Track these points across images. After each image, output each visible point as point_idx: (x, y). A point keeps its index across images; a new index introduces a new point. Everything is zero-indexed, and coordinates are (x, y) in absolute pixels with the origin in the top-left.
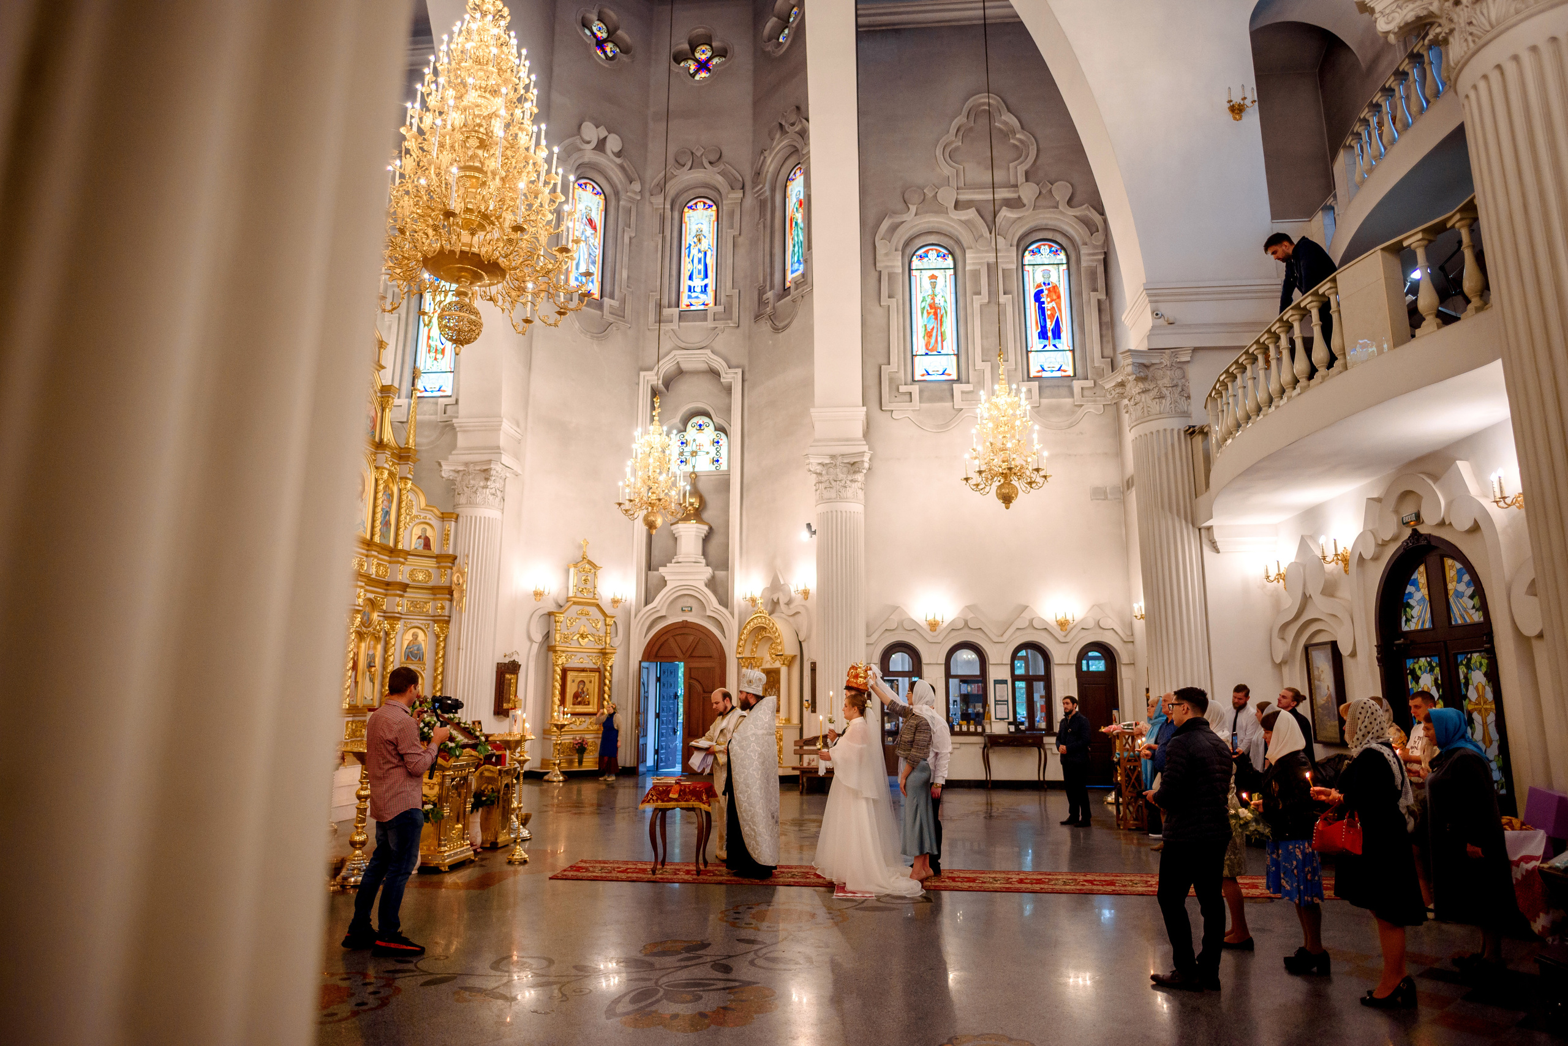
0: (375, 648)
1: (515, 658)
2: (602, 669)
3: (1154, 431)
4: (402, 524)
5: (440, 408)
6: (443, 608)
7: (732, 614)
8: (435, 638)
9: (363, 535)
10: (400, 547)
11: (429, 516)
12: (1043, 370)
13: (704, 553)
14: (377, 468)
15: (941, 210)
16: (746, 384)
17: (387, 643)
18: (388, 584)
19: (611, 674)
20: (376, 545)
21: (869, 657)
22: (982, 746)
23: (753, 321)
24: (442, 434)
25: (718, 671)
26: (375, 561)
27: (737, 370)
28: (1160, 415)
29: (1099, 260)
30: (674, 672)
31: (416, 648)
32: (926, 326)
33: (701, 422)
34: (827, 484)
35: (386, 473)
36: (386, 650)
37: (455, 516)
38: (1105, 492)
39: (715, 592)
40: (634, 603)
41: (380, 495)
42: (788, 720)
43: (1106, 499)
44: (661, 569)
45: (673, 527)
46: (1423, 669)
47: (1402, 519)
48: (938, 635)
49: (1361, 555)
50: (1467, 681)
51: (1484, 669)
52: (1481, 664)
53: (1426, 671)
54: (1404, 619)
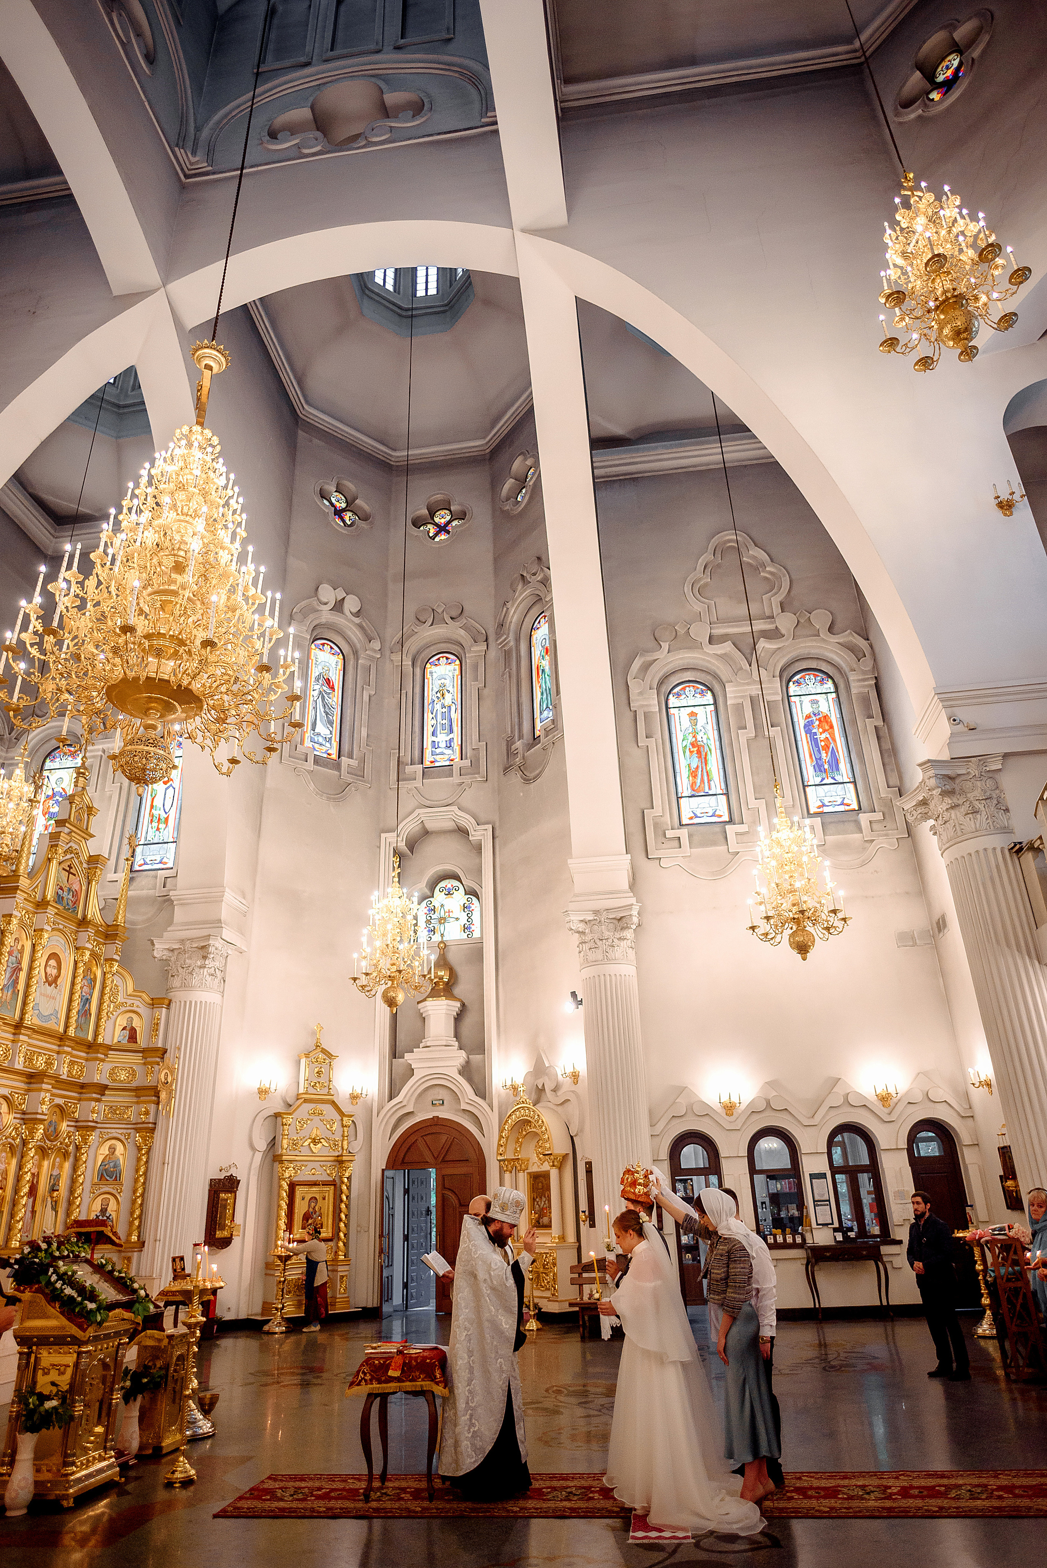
0: (61, 1167)
1: (234, 1172)
2: (338, 1181)
3: (973, 852)
4: (104, 1013)
5: (160, 882)
6: (147, 1113)
7: (491, 1106)
8: (136, 1151)
9: (56, 1027)
10: (100, 1040)
11: (136, 1003)
12: (824, 805)
13: (457, 1035)
14: (77, 949)
15: (695, 645)
16: (497, 841)
17: (77, 1159)
18: (83, 1086)
19: (349, 1188)
20: (71, 1039)
21: (655, 1151)
22: (805, 1262)
23: (502, 773)
24: (160, 910)
25: (476, 1178)
26: (68, 1059)
27: (486, 827)
28: (977, 833)
29: (870, 686)
30: (426, 1182)
31: (112, 1165)
32: (689, 765)
33: (449, 886)
34: (592, 944)
35: (88, 953)
36: (75, 1169)
37: (167, 1002)
38: (913, 938)
39: (470, 1080)
40: (376, 1098)
41: (79, 979)
42: (563, 1238)
43: (914, 945)
44: (407, 1056)
45: (420, 1006)
48: (736, 1120)
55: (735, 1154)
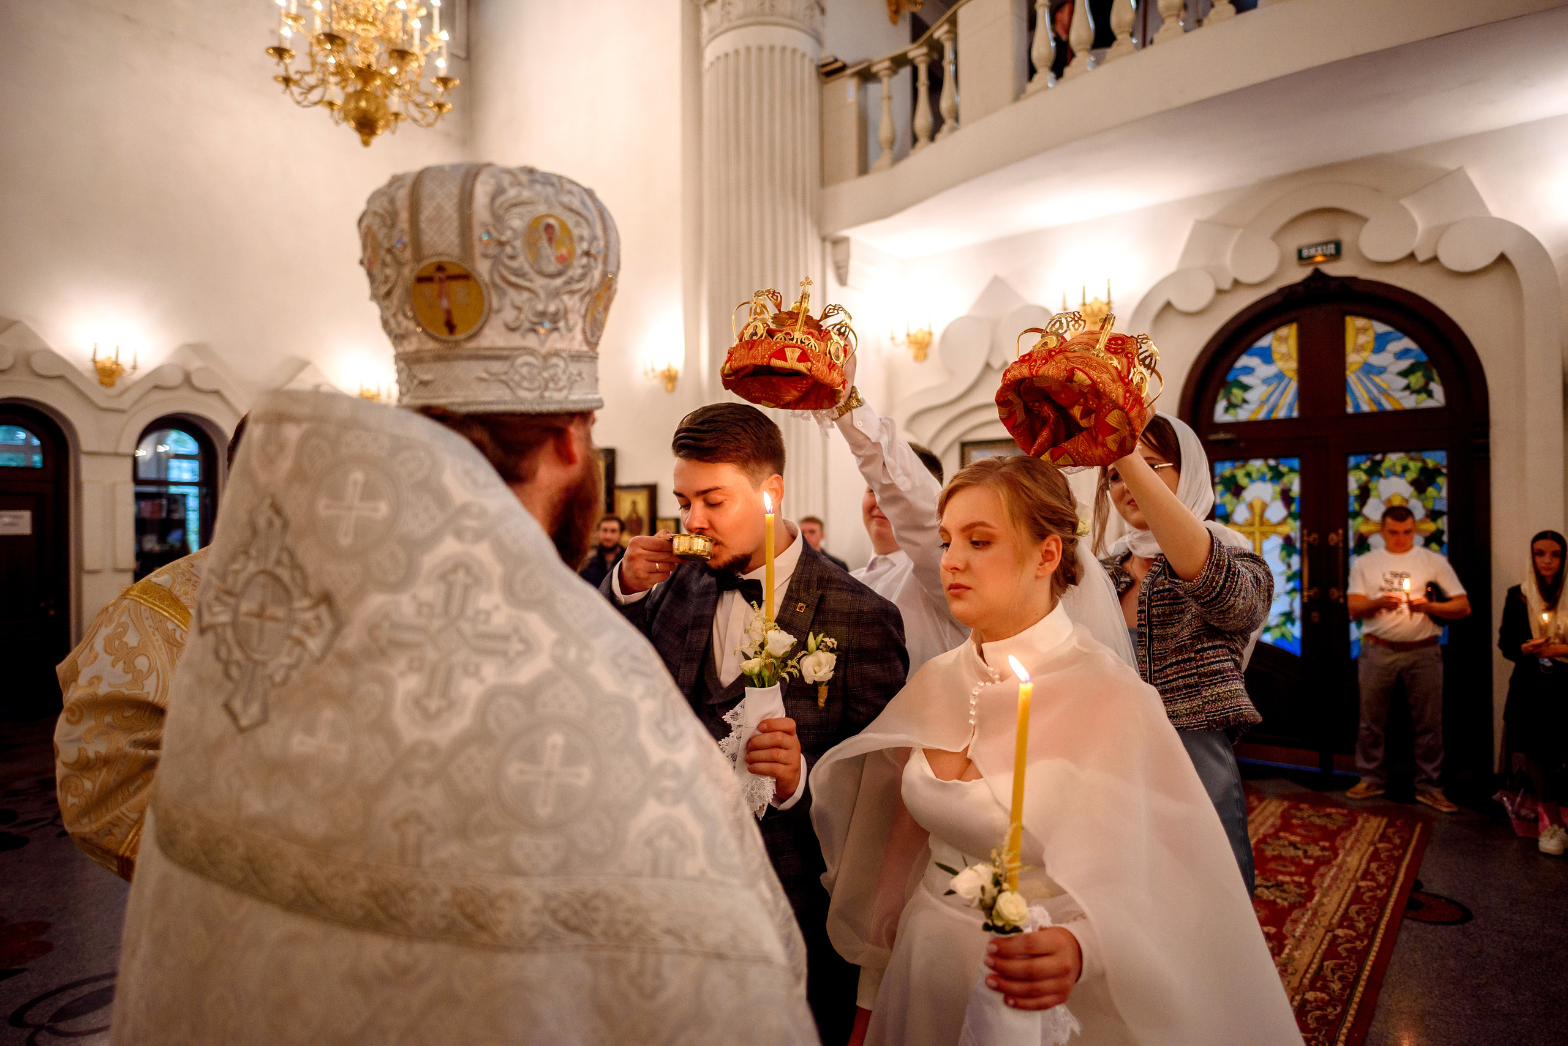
28: (790, 21)
46: (1254, 475)
47: (1300, 252)
48: (122, 393)
49: (1168, 305)
50: (1365, 494)
51: (1412, 475)
52: (1405, 468)
53: (1263, 478)
54: (1221, 405)
55: (110, 449)
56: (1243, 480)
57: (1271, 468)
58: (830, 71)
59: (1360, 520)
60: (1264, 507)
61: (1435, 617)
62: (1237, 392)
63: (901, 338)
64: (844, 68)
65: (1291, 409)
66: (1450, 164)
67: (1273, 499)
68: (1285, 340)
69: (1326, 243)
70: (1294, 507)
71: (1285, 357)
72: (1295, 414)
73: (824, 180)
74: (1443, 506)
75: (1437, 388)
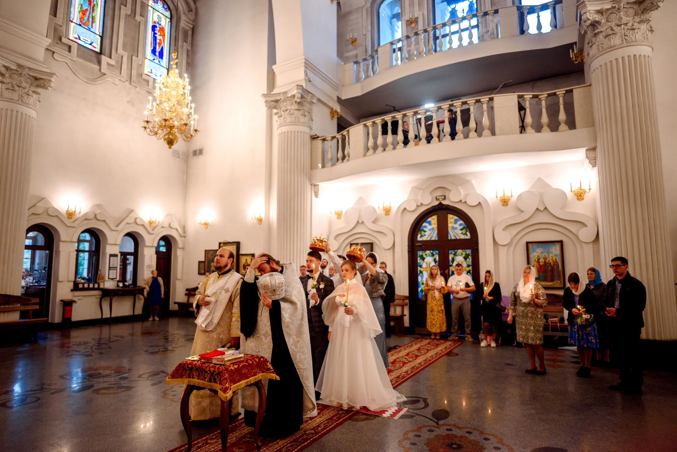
12: (151, 72)
22: (100, 297)
29: (190, 27)
32: (82, 5)
43: (179, 157)
46: (427, 255)
47: (436, 197)
48: (74, 221)
49: (405, 209)
50: (453, 260)
51: (463, 256)
52: (462, 254)
53: (429, 256)
54: (419, 236)
55: (70, 240)
56: (425, 256)
57: (432, 253)
58: (314, 138)
59: (452, 267)
60: (430, 263)
61: (468, 292)
62: (423, 232)
63: (333, 212)
64: (318, 137)
65: (436, 238)
66: (469, 178)
67: (432, 261)
68: (434, 219)
69: (442, 196)
70: (437, 263)
71: (434, 224)
72: (437, 239)
73: (312, 168)
74: (470, 264)
75: (468, 234)
